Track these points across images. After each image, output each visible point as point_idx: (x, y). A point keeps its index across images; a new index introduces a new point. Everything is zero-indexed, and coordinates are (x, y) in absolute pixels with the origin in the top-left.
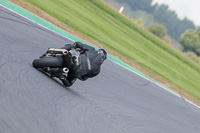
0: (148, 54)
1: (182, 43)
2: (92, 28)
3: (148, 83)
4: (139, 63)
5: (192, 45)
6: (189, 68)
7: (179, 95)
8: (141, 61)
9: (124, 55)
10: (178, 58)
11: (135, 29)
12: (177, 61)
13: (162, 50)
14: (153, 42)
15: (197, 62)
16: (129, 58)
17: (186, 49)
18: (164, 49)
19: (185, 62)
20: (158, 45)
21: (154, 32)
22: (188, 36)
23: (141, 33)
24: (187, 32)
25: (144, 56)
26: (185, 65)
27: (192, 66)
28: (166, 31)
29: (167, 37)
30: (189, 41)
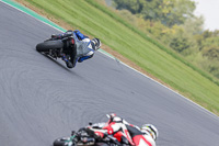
0: (78, 12)
6: (123, 28)
7: (112, 57)
9: (53, 14)
10: (111, 16)
12: (110, 19)
13: (93, 8)
15: (132, 20)
16: (58, 17)
17: (120, 6)
18: (96, 7)
25: (74, 14)
26: (119, 24)
27: (126, 25)
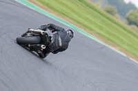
1: (128, 19)
2: (65, 9)
3: (104, 47)
4: (98, 33)
5: (134, 20)
6: (132, 37)
7: (125, 55)
8: (99, 31)
9: (87, 27)
10: (125, 29)
11: (95, 10)
12: (124, 31)
14: (108, 18)
16: (91, 29)
17: (131, 23)
18: (115, 23)
19: (130, 32)
20: (111, 20)
21: (108, 12)
22: (131, 14)
23: (99, 13)
24: (131, 11)
25: (101, 28)
26: (129, 35)
27: (134, 35)
28: (116, 11)
29: (117, 15)
30: (132, 18)
